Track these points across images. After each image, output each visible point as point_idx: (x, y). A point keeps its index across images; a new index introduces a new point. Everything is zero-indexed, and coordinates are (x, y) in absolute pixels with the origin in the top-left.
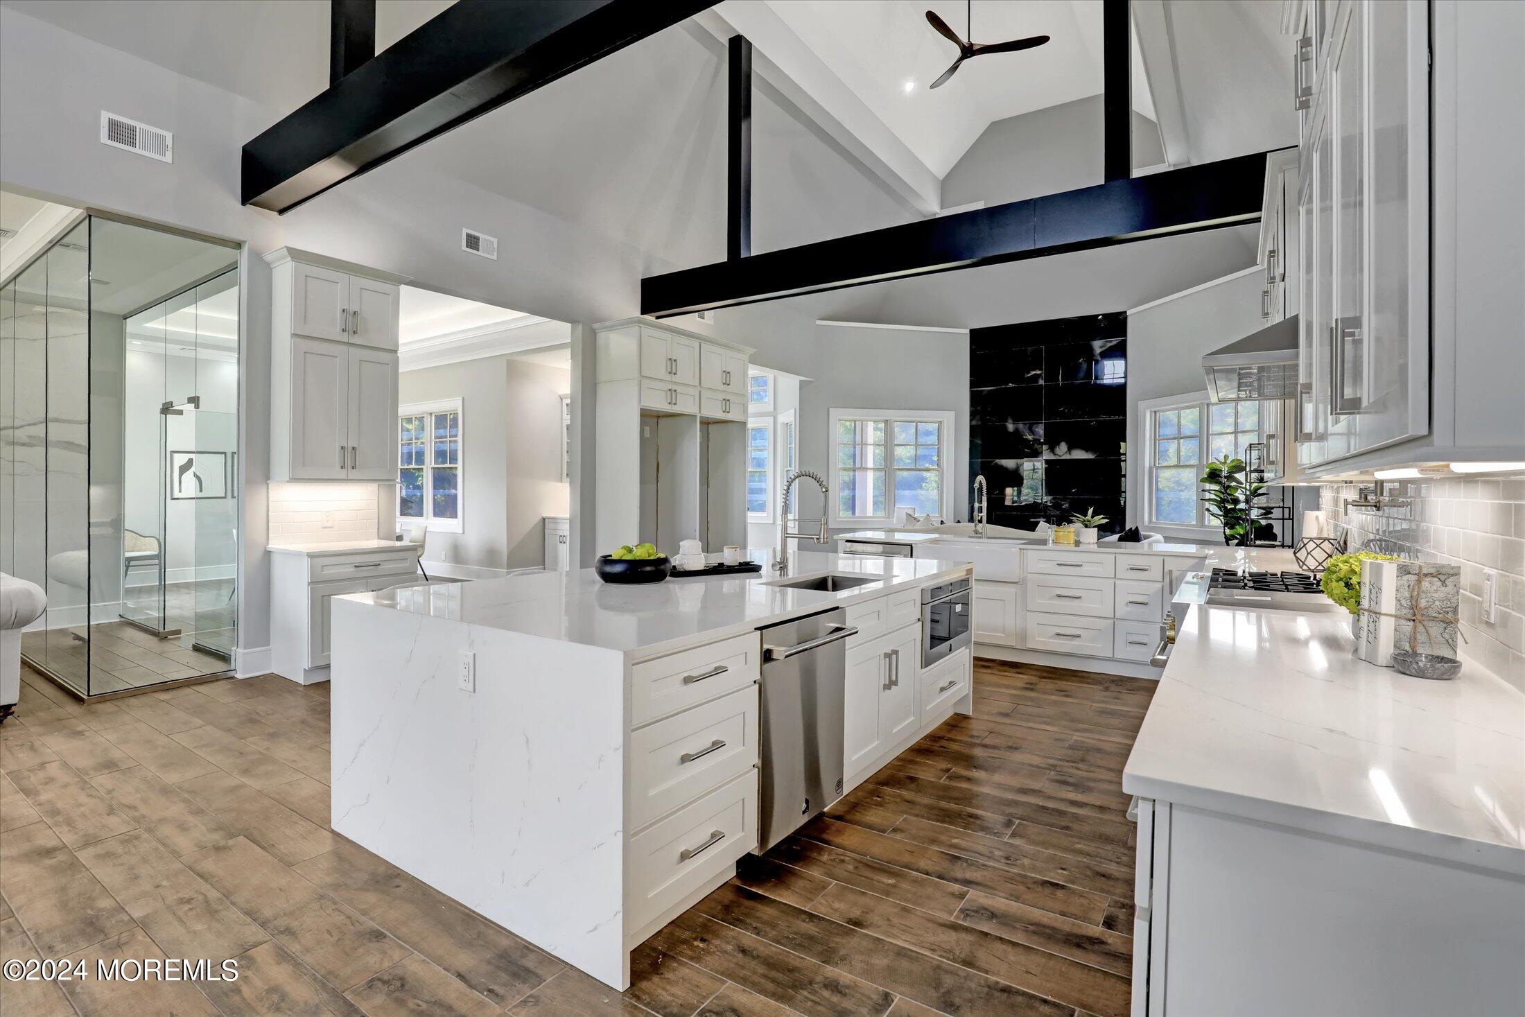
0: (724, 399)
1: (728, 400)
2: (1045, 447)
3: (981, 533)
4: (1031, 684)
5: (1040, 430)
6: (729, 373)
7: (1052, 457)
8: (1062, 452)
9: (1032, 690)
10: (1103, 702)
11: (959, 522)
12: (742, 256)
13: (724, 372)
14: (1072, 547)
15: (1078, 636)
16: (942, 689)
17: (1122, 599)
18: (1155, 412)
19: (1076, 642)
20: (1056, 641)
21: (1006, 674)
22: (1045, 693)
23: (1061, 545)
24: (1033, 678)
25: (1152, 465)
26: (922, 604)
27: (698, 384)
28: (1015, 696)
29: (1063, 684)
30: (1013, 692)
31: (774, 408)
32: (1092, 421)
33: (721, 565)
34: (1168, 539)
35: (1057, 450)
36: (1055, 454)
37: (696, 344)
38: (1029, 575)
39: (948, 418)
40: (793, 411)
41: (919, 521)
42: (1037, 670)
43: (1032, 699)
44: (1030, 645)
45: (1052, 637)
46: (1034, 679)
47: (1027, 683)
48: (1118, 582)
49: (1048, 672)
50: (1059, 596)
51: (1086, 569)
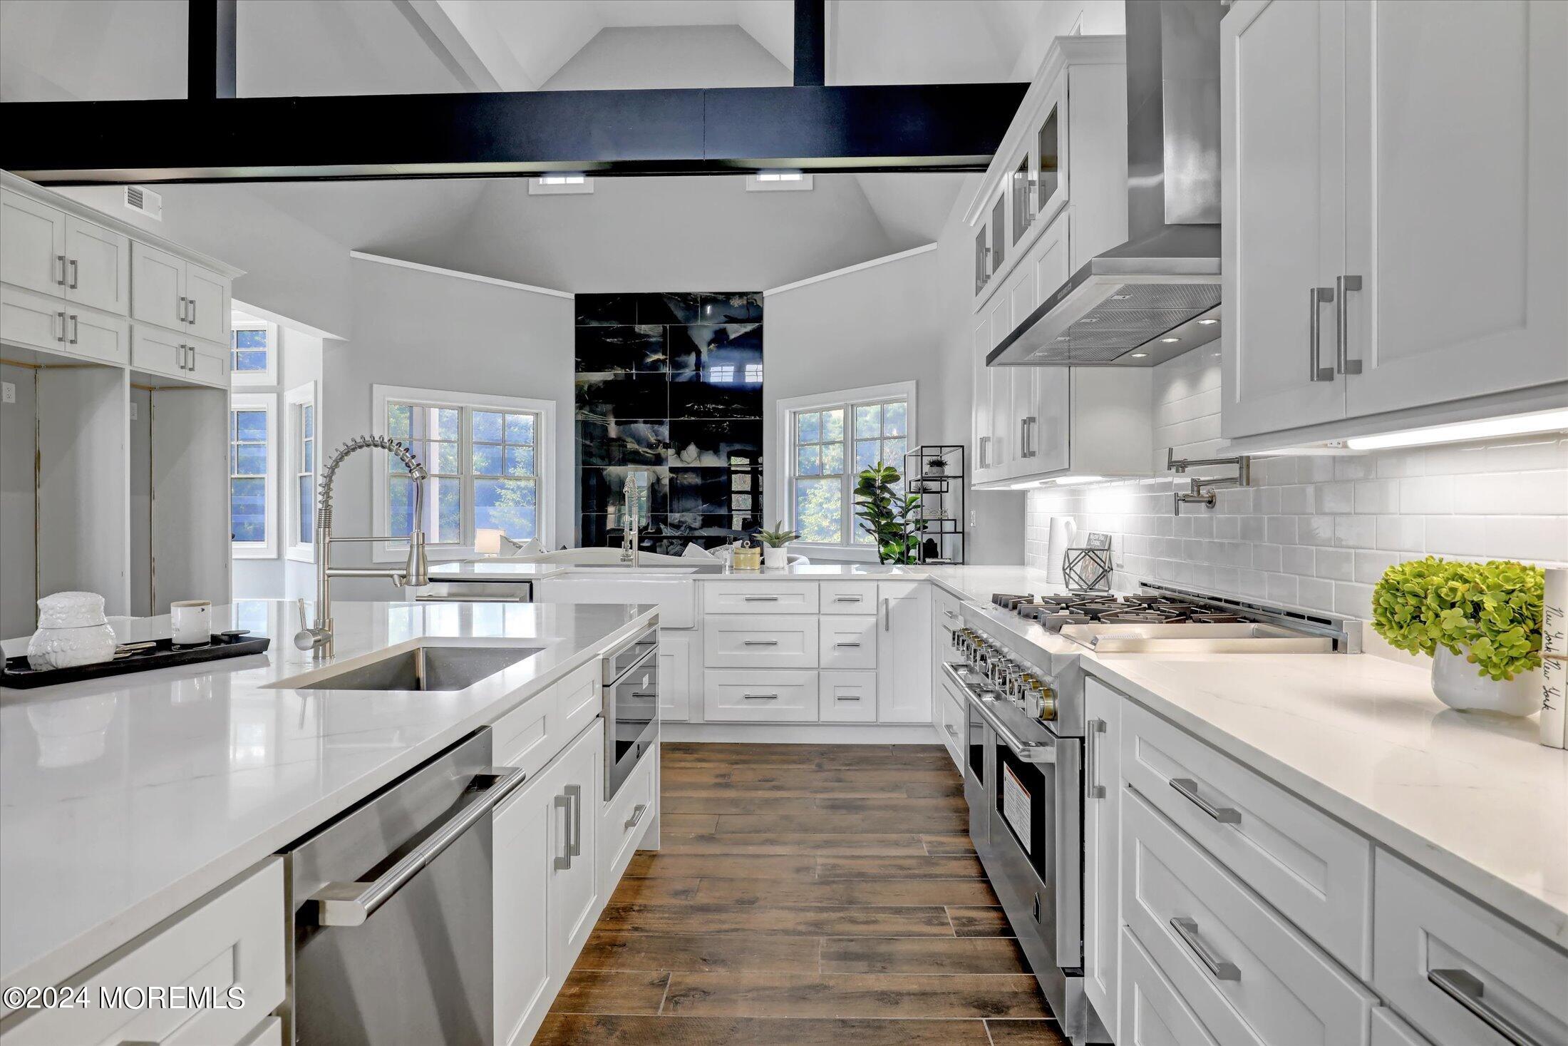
0: (183, 347)
1: (191, 349)
2: (671, 452)
3: (631, 560)
4: (723, 776)
5: (665, 431)
6: (191, 302)
7: (678, 464)
8: (691, 456)
9: (727, 786)
10: (825, 790)
11: (565, 548)
12: (218, 97)
13: (183, 299)
14: (757, 574)
15: (774, 697)
16: (630, 824)
17: (830, 640)
18: (794, 413)
19: (771, 705)
20: (746, 706)
21: (683, 764)
22: (748, 789)
23: (742, 571)
24: (723, 765)
25: (792, 475)
26: (604, 686)
27: (125, 312)
28: (707, 800)
29: (765, 769)
30: (704, 794)
31: (278, 384)
32: (725, 421)
33: (165, 644)
34: (813, 561)
35: (684, 454)
36: (682, 460)
37: (123, 241)
38: (707, 617)
39: (548, 408)
40: (311, 385)
41: (520, 547)
42: (721, 751)
43: (734, 802)
44: (710, 716)
45: (738, 703)
46: (723, 768)
47: (717, 776)
48: (823, 618)
49: (738, 753)
50: (748, 644)
51: (784, 604)
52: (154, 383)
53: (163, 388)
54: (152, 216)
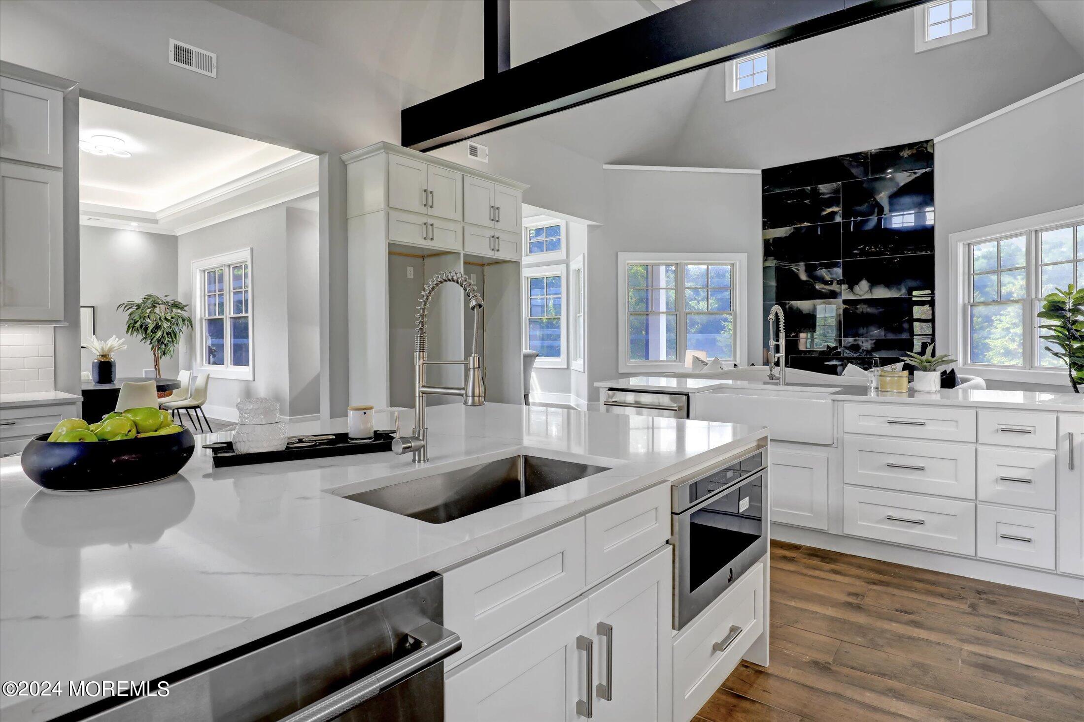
0: (493, 237)
1: (498, 238)
2: (844, 287)
3: (778, 379)
4: (856, 595)
5: (838, 272)
6: (497, 208)
7: (851, 297)
8: (863, 290)
9: (858, 608)
11: (753, 365)
12: (500, 71)
13: (492, 207)
14: (905, 398)
15: (921, 523)
16: (718, 647)
17: (989, 472)
18: (969, 245)
19: (917, 530)
20: (888, 526)
21: (817, 573)
22: (880, 616)
23: (889, 394)
24: (858, 582)
25: (967, 302)
26: (672, 513)
27: (460, 219)
28: (833, 619)
29: (905, 598)
30: (830, 612)
31: (567, 257)
32: (896, 258)
33: (343, 437)
35: (857, 288)
36: (854, 294)
37: (458, 175)
38: (846, 436)
39: (741, 259)
40: (582, 255)
41: (706, 364)
42: (860, 567)
43: (861, 630)
44: (847, 531)
45: (878, 522)
46: (859, 586)
47: (850, 594)
48: (980, 448)
49: (880, 572)
50: (891, 466)
51: (931, 429)
52: (485, 261)
53: (489, 264)
54: (484, 161)
